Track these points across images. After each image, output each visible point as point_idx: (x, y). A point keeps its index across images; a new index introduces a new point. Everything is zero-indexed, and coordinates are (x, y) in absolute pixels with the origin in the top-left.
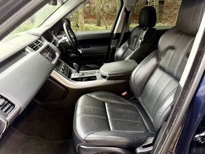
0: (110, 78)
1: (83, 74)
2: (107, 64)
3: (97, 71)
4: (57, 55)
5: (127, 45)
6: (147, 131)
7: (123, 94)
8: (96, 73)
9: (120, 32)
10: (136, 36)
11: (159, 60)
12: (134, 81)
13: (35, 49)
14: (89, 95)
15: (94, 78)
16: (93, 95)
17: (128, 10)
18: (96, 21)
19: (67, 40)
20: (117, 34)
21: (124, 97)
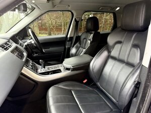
0: (74, 69)
1: (49, 69)
2: (68, 59)
3: (60, 65)
4: (25, 54)
5: (79, 45)
6: (112, 110)
7: (85, 81)
8: (60, 67)
9: (72, 36)
10: (85, 39)
11: (109, 52)
12: (93, 70)
13: (6, 49)
14: (57, 86)
15: (59, 71)
16: (61, 86)
17: (77, 20)
18: (47, 32)
19: (33, 42)
20: (70, 37)
21: (85, 84)
